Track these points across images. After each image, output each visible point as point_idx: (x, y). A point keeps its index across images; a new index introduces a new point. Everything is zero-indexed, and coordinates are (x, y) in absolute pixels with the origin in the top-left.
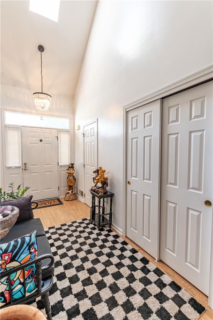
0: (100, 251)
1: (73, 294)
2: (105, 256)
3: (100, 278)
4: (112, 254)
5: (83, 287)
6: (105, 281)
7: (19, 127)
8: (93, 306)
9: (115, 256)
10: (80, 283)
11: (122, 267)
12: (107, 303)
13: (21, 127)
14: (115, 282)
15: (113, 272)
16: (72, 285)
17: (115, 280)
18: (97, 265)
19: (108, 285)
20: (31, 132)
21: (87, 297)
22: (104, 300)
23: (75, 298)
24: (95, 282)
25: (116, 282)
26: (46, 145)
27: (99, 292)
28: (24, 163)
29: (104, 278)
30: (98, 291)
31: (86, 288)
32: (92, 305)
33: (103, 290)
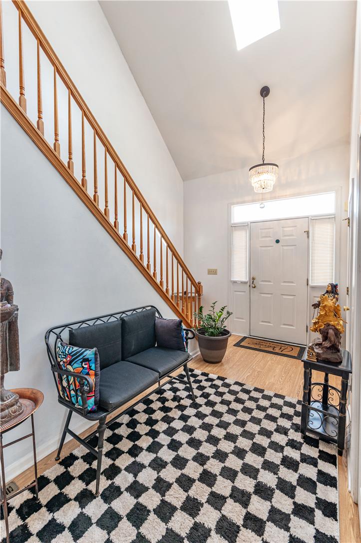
0: (257, 467)
1: (159, 475)
2: (254, 482)
3: (203, 499)
4: (270, 492)
5: (174, 480)
6: (203, 511)
7: (247, 224)
8: (153, 512)
9: (268, 503)
10: (178, 473)
11: (253, 530)
12: (167, 533)
13: (249, 224)
14: (210, 530)
15: (229, 515)
16: (170, 465)
17: (216, 529)
18: (225, 480)
19: (198, 519)
20: (263, 229)
21: (163, 495)
22: (170, 525)
23: (155, 480)
24: (192, 493)
25: (213, 533)
26: (285, 248)
27: (178, 509)
28: (251, 277)
29: (206, 505)
30: (178, 507)
31: (175, 486)
32: (154, 510)
33: (185, 514)
